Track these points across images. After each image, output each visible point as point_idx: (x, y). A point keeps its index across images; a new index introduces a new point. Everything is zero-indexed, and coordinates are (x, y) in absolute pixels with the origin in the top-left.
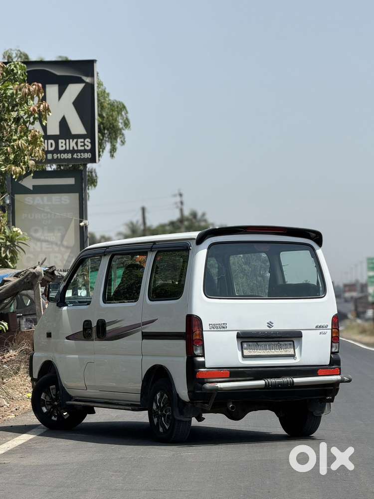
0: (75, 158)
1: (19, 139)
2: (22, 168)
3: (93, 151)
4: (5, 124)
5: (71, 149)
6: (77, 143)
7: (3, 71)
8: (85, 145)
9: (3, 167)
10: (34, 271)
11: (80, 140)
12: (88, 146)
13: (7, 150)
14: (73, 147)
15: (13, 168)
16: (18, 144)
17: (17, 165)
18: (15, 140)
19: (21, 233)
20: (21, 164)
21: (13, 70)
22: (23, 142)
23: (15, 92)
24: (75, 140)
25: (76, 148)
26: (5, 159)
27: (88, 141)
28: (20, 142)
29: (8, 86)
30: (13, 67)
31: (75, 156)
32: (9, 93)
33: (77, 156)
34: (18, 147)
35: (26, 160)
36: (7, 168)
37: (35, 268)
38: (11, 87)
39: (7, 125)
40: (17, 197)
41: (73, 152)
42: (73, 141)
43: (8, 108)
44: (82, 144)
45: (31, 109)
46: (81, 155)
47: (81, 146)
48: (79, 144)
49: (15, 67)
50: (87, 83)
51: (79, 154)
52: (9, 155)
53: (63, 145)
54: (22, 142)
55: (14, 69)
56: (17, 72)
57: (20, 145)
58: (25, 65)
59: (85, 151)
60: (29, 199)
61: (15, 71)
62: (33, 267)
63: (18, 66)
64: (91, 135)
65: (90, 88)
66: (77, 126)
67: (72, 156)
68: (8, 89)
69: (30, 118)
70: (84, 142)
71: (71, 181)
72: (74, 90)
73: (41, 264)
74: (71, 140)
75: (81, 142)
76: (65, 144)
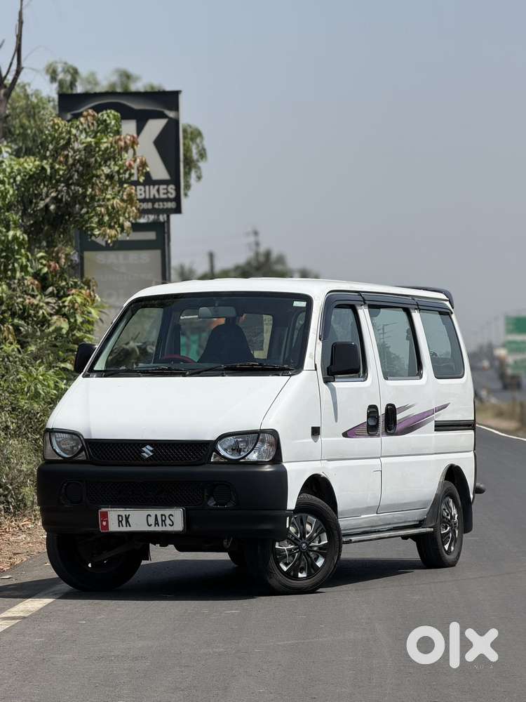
0: (155, 209)
1: (113, 198)
2: (117, 231)
3: (177, 200)
4: (98, 182)
5: (152, 197)
6: (158, 191)
7: (94, 120)
8: (168, 192)
9: (97, 230)
10: (127, 347)
11: (162, 187)
12: (171, 194)
13: (101, 211)
14: (154, 196)
15: (108, 231)
16: (113, 204)
17: (111, 227)
18: (109, 200)
19: (99, 300)
20: (116, 226)
21: (105, 120)
22: (118, 201)
23: (109, 145)
24: (156, 187)
25: (157, 196)
26: (99, 221)
27: (171, 188)
28: (115, 202)
29: (102, 139)
30: (105, 117)
31: (156, 206)
32: (103, 147)
33: (159, 205)
34: (113, 208)
35: (121, 221)
36: (101, 232)
37: (127, 344)
38: (105, 140)
39: (100, 182)
40: (87, 254)
41: (154, 200)
42: (154, 188)
43: (100, 163)
44: (165, 191)
45: (127, 164)
46: (164, 205)
47: (164, 194)
48: (162, 191)
49: (108, 116)
50: (170, 119)
51: (161, 203)
52: (103, 216)
53: (142, 192)
54: (116, 202)
55: (108, 119)
56: (111, 123)
57: (115, 205)
58: (119, 115)
59: (168, 200)
60: (100, 257)
61: (108, 122)
62: (126, 342)
63: (111, 116)
64: (175, 180)
65: (173, 124)
66: (158, 170)
67: (153, 205)
68: (101, 143)
69: (125, 174)
70: (167, 189)
71: (151, 236)
72: (155, 127)
73: (134, 339)
74: (152, 187)
75: (164, 189)
76: (145, 192)
